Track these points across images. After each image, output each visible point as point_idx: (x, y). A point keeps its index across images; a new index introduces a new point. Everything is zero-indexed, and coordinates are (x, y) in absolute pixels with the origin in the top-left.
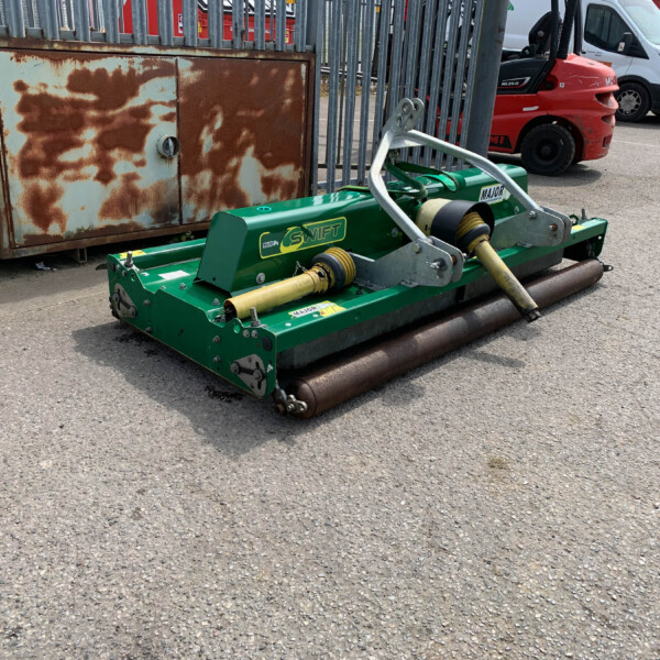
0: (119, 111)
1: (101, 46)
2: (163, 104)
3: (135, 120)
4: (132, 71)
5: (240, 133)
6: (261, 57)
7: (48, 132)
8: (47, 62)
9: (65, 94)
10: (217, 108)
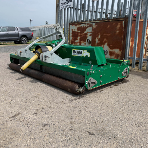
0: (83, 34)
1: (82, 22)
2: (90, 32)
3: (85, 36)
4: (85, 26)
5: (104, 39)
7: (74, 37)
8: (75, 26)
10: (99, 33)
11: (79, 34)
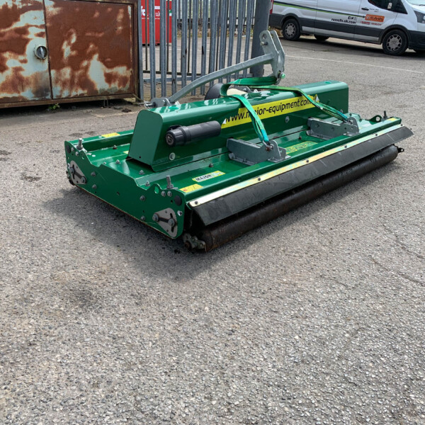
0: (7, 29)
2: (36, 26)
3: (18, 35)
4: (15, 6)
5: (88, 46)
6: (100, 1)
10: (72, 30)
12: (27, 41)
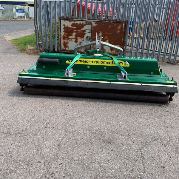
0: (80, 30)
1: (78, 19)
2: (88, 30)
3: (83, 32)
4: (83, 24)
5: (105, 37)
6: (112, 22)
7: (67, 33)
8: (69, 22)
9: (71, 27)
10: (100, 31)
11: (75, 30)
12: (85, 34)
